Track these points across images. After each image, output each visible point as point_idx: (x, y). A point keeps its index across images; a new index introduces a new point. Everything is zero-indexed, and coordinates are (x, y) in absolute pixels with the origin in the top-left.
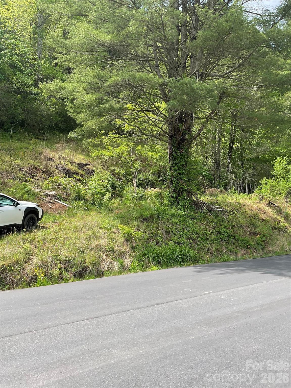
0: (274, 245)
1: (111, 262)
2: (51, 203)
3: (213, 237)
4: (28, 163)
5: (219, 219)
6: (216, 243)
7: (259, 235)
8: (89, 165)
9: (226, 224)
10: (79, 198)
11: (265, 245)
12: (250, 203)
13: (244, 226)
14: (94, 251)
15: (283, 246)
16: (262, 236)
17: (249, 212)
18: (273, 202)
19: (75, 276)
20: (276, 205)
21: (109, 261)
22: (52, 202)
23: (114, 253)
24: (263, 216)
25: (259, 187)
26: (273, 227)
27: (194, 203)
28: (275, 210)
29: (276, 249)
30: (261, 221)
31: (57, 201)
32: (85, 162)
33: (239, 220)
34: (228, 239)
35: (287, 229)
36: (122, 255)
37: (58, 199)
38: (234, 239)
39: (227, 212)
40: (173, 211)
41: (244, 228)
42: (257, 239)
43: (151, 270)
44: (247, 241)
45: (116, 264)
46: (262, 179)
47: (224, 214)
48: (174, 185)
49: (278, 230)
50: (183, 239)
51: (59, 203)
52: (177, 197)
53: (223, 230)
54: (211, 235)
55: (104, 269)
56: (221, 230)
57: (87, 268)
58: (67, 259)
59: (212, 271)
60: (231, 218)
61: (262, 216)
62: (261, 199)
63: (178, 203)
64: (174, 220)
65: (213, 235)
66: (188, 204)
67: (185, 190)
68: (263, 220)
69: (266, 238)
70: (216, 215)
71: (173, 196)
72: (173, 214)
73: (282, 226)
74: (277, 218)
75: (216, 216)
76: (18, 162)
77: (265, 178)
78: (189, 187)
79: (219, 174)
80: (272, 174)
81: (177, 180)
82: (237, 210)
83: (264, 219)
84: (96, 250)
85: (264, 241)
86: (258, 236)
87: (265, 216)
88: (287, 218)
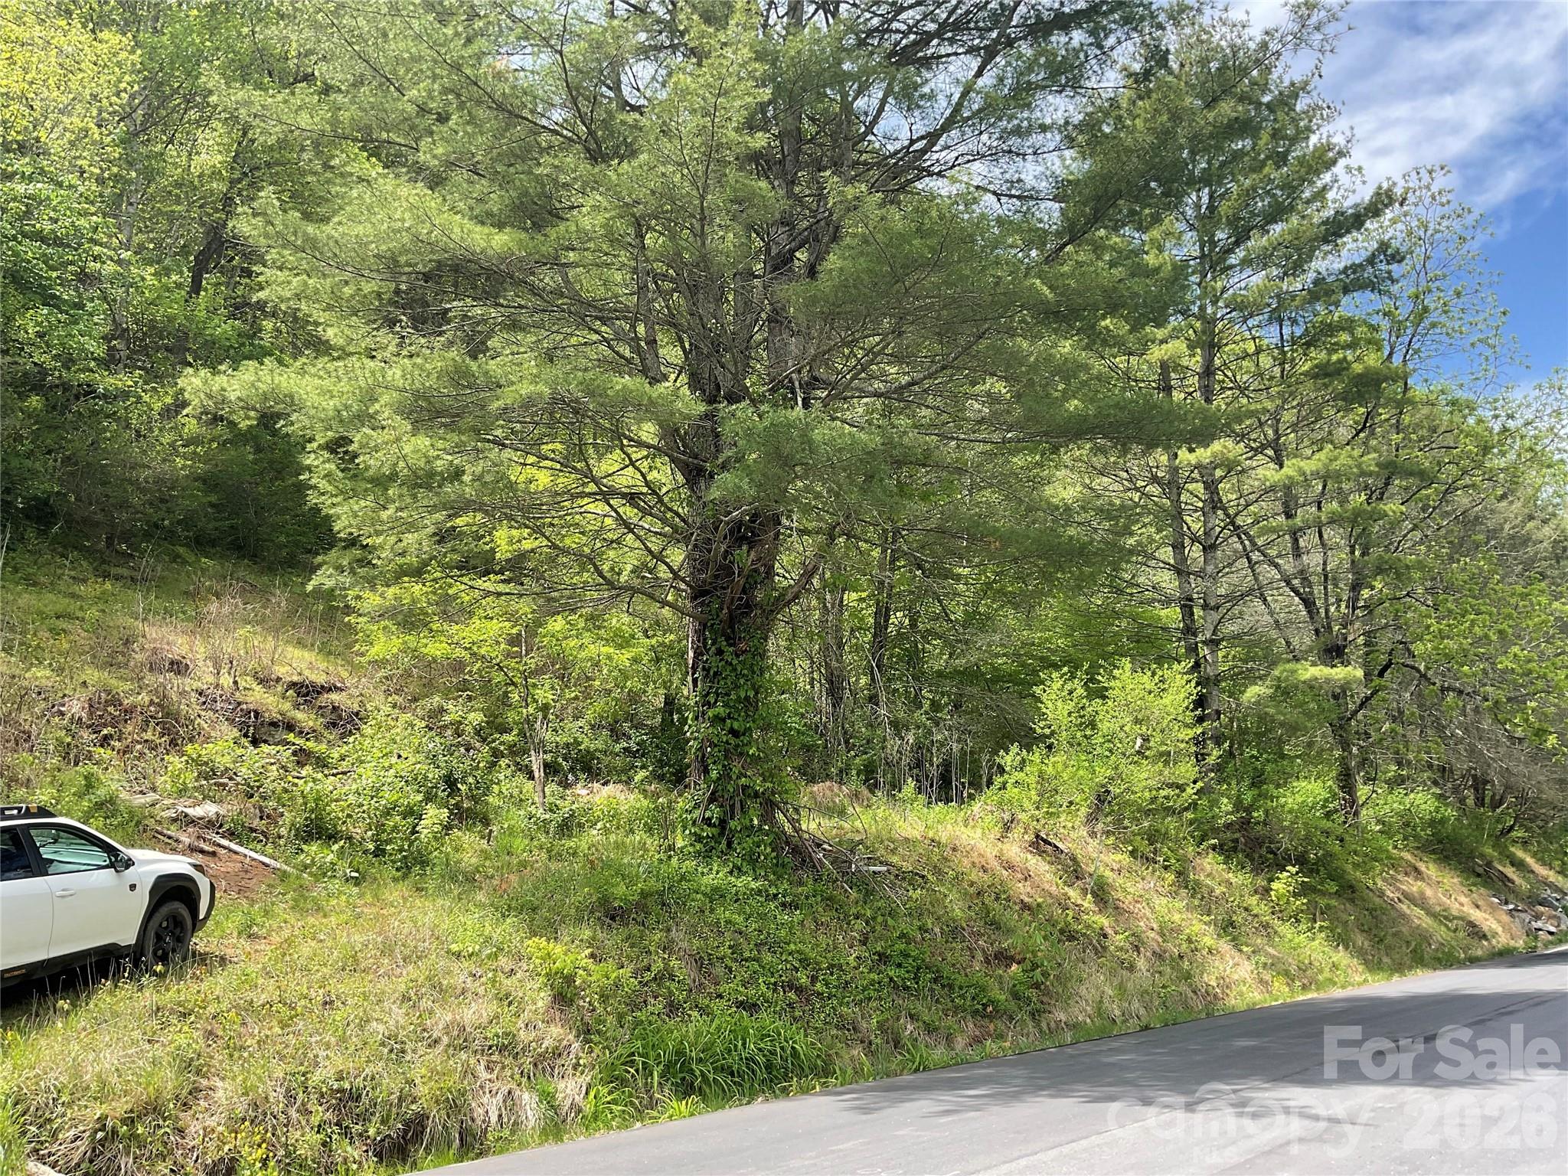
0: (1069, 998)
1: (509, 1093)
2: (202, 852)
3: (866, 976)
4: (84, 683)
5: (879, 904)
6: (877, 999)
7: (1019, 963)
8: (337, 689)
9: (904, 925)
10: (318, 830)
11: (1043, 1002)
12: (972, 842)
13: (964, 929)
14: (440, 1048)
15: (1101, 1002)
16: (1027, 965)
17: (973, 877)
18: (1048, 835)
19: (379, 1155)
20: (1060, 845)
21: (505, 1089)
22: (206, 848)
23: (516, 1056)
24: (1022, 890)
25: (998, 780)
26: (1062, 930)
27: (787, 843)
28: (1060, 867)
29: (1081, 1012)
30: (1017, 908)
31: (225, 842)
32: (320, 679)
33: (946, 907)
34: (917, 983)
35: (1105, 936)
36: (548, 1061)
37: (231, 835)
38: (935, 980)
39: (904, 879)
40: (715, 875)
41: (963, 939)
42: (1012, 978)
43: (671, 1117)
44: (983, 990)
45: (528, 1099)
46: (1007, 752)
47: (893, 884)
48: (714, 774)
49: (1079, 942)
50: (763, 987)
51: (236, 853)
52: (723, 823)
53: (897, 947)
54: (856, 968)
55: (484, 1121)
56: (891, 946)
57: (421, 1120)
58: (347, 1086)
59: (907, 1105)
60: (917, 899)
61: (1018, 891)
62: (1007, 827)
63: (729, 845)
64: (723, 914)
65: (865, 970)
66: (769, 850)
67: (756, 795)
68: (1025, 906)
69: (1045, 974)
70: (867, 887)
71: (710, 819)
72: (716, 889)
73: (1088, 927)
74: (1069, 898)
75: (867, 894)
76: (41, 675)
77: (1014, 748)
78: (770, 785)
79: (843, 727)
80: (1039, 731)
81: (726, 757)
82: (935, 870)
83: (1026, 899)
84: (449, 1046)
85: (1037, 986)
86: (1014, 967)
87: (1029, 889)
88: (1101, 894)
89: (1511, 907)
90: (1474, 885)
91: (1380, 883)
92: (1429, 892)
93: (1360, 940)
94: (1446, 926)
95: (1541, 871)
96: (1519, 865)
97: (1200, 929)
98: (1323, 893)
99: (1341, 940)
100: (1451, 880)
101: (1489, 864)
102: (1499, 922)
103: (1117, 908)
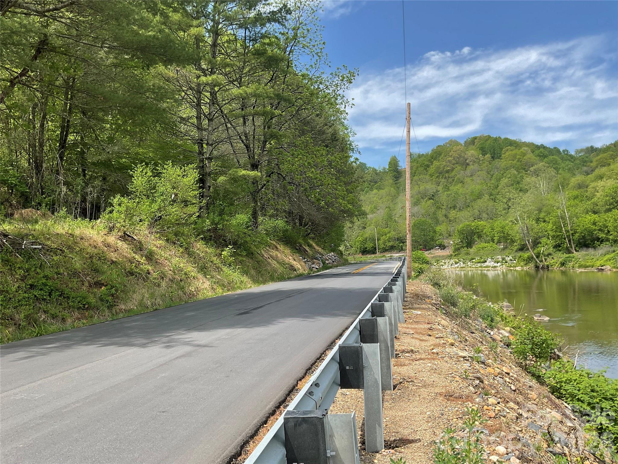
0: (127, 299)
3: (22, 295)
5: (35, 263)
6: (26, 305)
7: (105, 286)
9: (47, 272)
11: (115, 302)
12: (91, 236)
13: (80, 273)
15: (142, 300)
16: (109, 287)
17: (89, 250)
18: (130, 233)
20: (135, 237)
24: (113, 256)
25: (109, 209)
26: (128, 272)
28: (133, 246)
29: (132, 305)
30: (109, 263)
33: (72, 263)
34: (50, 297)
35: (149, 273)
38: (60, 296)
39: (51, 251)
41: (79, 277)
42: (101, 293)
44: (84, 298)
46: (114, 197)
47: (45, 253)
49: (136, 276)
53: (41, 281)
54: (17, 292)
56: (38, 281)
60: (57, 260)
61: (111, 256)
62: (111, 229)
65: (21, 293)
68: (113, 262)
69: (117, 290)
70: (29, 255)
73: (141, 270)
74: (135, 259)
75: (29, 258)
77: (118, 196)
79: (41, 184)
80: (130, 189)
82: (69, 247)
83: (114, 259)
85: (112, 295)
86: (103, 288)
87: (116, 255)
88: (150, 257)
89: (306, 260)
90: (294, 253)
91: (263, 252)
92: (279, 255)
93: (253, 272)
94: (283, 266)
95: (317, 248)
96: (310, 246)
97: (191, 269)
98: (242, 256)
99: (245, 272)
100: (288, 251)
101: (301, 246)
102: (301, 265)
103: (156, 262)
